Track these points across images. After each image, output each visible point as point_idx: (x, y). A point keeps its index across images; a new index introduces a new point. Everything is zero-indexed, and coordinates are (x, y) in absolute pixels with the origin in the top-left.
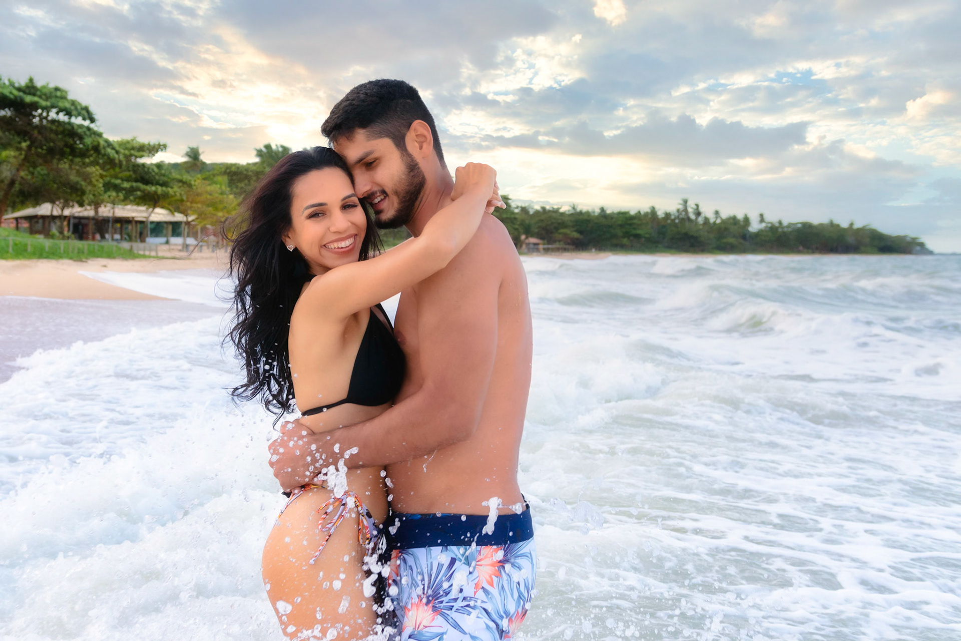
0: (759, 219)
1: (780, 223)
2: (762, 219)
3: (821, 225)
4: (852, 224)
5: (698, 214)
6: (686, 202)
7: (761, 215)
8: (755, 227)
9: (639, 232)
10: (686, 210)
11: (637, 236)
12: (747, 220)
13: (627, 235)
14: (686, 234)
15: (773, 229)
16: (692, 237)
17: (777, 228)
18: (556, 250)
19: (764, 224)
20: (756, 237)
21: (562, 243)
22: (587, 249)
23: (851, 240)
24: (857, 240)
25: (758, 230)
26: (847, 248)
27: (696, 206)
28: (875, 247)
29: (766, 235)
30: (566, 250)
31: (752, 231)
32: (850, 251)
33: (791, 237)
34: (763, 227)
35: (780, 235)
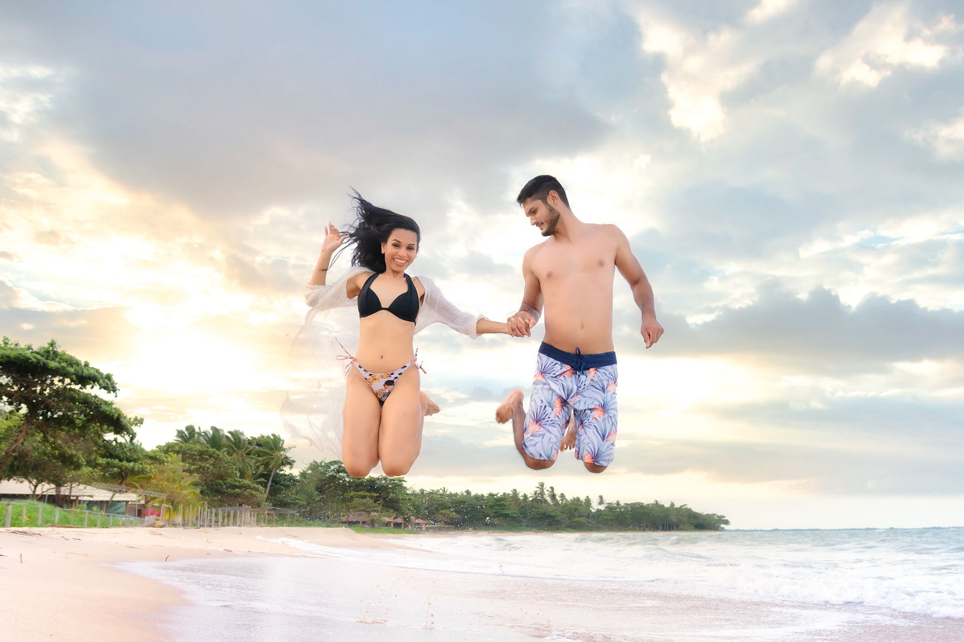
0: (598, 500)
1: (618, 503)
2: (601, 502)
3: (649, 505)
4: (672, 505)
5: (553, 496)
6: (542, 485)
7: (601, 497)
8: (595, 507)
9: (507, 512)
10: (542, 493)
11: (506, 516)
12: (588, 501)
13: (498, 515)
14: (544, 514)
15: (610, 508)
16: (550, 516)
17: (615, 509)
18: (440, 529)
19: (602, 505)
20: (598, 516)
21: (442, 522)
22: (465, 529)
23: (673, 519)
24: (678, 518)
25: (599, 511)
26: (669, 526)
27: (550, 490)
28: (691, 524)
29: (608, 514)
30: (448, 529)
31: (593, 511)
32: (673, 529)
33: (627, 516)
34: (602, 508)
35: (618, 515)
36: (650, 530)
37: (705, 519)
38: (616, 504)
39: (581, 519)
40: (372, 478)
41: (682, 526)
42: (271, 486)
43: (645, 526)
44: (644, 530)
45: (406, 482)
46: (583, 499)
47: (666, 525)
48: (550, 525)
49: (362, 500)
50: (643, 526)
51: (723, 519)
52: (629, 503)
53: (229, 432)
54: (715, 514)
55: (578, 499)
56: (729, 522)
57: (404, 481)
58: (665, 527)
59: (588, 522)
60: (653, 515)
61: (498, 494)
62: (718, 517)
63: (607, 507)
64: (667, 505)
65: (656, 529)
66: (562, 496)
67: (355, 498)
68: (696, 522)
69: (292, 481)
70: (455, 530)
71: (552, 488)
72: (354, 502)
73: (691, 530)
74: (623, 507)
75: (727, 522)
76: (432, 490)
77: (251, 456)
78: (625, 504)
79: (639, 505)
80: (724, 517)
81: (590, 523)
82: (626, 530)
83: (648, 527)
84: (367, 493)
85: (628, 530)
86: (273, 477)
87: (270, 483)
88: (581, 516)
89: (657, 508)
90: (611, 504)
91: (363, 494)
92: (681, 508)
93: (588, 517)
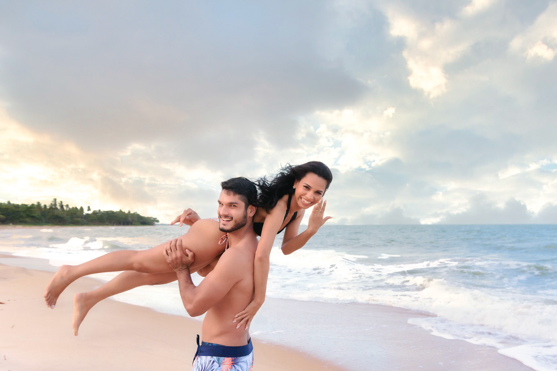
0: (87, 209)
1: (100, 211)
2: (89, 209)
3: (117, 212)
4: (129, 212)
5: (62, 206)
6: (55, 200)
7: (89, 207)
8: (86, 212)
9: (34, 215)
10: (55, 205)
11: (33, 217)
12: (82, 209)
13: (28, 216)
14: (57, 216)
15: (95, 213)
16: (60, 217)
17: (98, 213)
20: (87, 217)
23: (130, 219)
24: (132, 219)
25: (88, 214)
26: (127, 223)
28: (139, 222)
29: (93, 216)
31: (85, 214)
32: (129, 224)
33: (104, 217)
34: (90, 212)
35: (99, 217)
36: (116, 225)
37: (146, 220)
39: (78, 219)
41: (134, 223)
44: (113, 225)
46: (79, 208)
48: (60, 222)
50: (113, 223)
52: (106, 211)
54: (152, 217)
55: (76, 208)
58: (125, 223)
60: (119, 218)
61: (28, 204)
62: (154, 218)
64: (127, 212)
65: (120, 224)
66: (67, 206)
68: (142, 221)
70: (1, 225)
71: (61, 202)
73: (139, 225)
74: (102, 213)
75: (158, 221)
78: (103, 211)
79: (111, 212)
80: (156, 218)
81: (83, 221)
82: (103, 225)
83: (115, 223)
88: (78, 217)
89: (121, 214)
90: (95, 211)
92: (134, 214)
93: (82, 218)
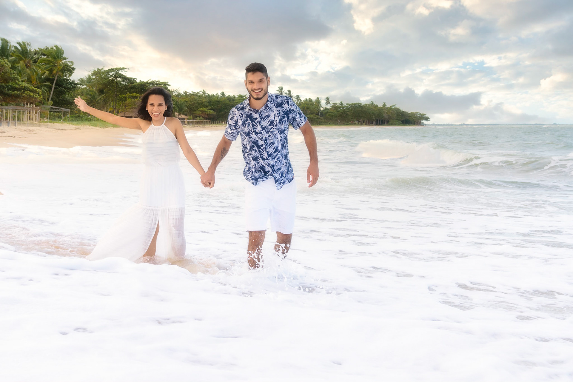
0: (326, 101)
1: (342, 104)
2: (328, 102)
3: (366, 104)
4: (384, 105)
6: (281, 89)
7: (328, 99)
8: (324, 105)
12: (318, 101)
15: (335, 107)
18: (199, 123)
19: (329, 104)
20: (326, 114)
21: (201, 118)
22: (219, 123)
23: (385, 115)
24: (389, 115)
25: (326, 109)
26: (382, 121)
27: (288, 93)
28: (399, 120)
29: (333, 112)
30: (205, 123)
31: (322, 109)
32: (384, 123)
33: (348, 113)
34: (329, 107)
35: (341, 112)
36: (366, 124)
37: (410, 117)
38: (340, 104)
39: (312, 116)
40: (143, 82)
41: (391, 121)
42: (55, 88)
43: (362, 121)
44: (362, 125)
45: (170, 85)
46: (314, 99)
47: (379, 120)
49: (134, 100)
50: (361, 121)
51: (425, 116)
52: (350, 103)
53: (18, 43)
54: (418, 113)
55: (310, 100)
56: (429, 119)
57: (168, 85)
58: (378, 122)
59: (318, 118)
60: (370, 113)
61: (245, 95)
62: (421, 114)
63: (333, 107)
64: (380, 105)
65: (371, 124)
66: (298, 97)
67: (128, 98)
68: (403, 119)
69: (73, 84)
70: (211, 123)
71: (289, 91)
72: (127, 102)
73: (398, 125)
74: (345, 107)
75: (427, 119)
76: (193, 92)
77: (37, 64)
78: (347, 104)
79: (358, 105)
80: (425, 115)
81: (320, 119)
82: (347, 124)
83: (365, 122)
84: (138, 95)
85: (348, 124)
86: (57, 81)
87: (54, 86)
88: (312, 114)
89: (372, 108)
90: (336, 104)
91: (135, 95)
92: (391, 108)
93: (318, 114)
